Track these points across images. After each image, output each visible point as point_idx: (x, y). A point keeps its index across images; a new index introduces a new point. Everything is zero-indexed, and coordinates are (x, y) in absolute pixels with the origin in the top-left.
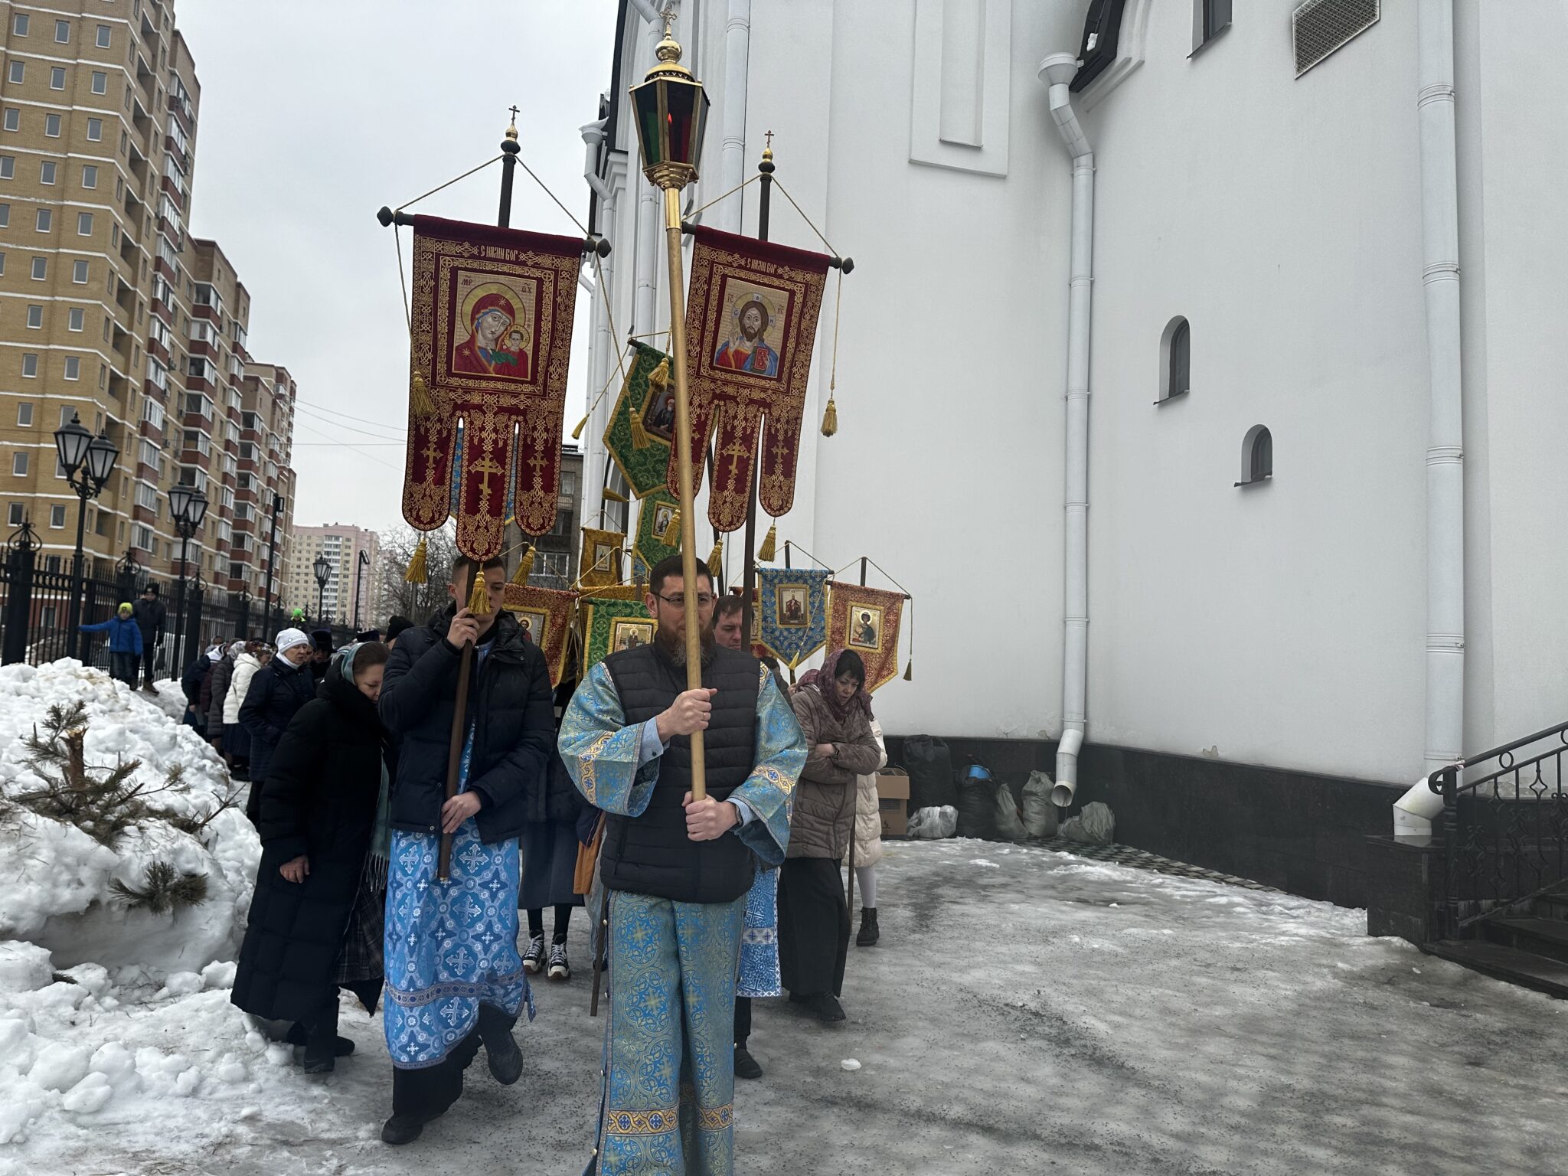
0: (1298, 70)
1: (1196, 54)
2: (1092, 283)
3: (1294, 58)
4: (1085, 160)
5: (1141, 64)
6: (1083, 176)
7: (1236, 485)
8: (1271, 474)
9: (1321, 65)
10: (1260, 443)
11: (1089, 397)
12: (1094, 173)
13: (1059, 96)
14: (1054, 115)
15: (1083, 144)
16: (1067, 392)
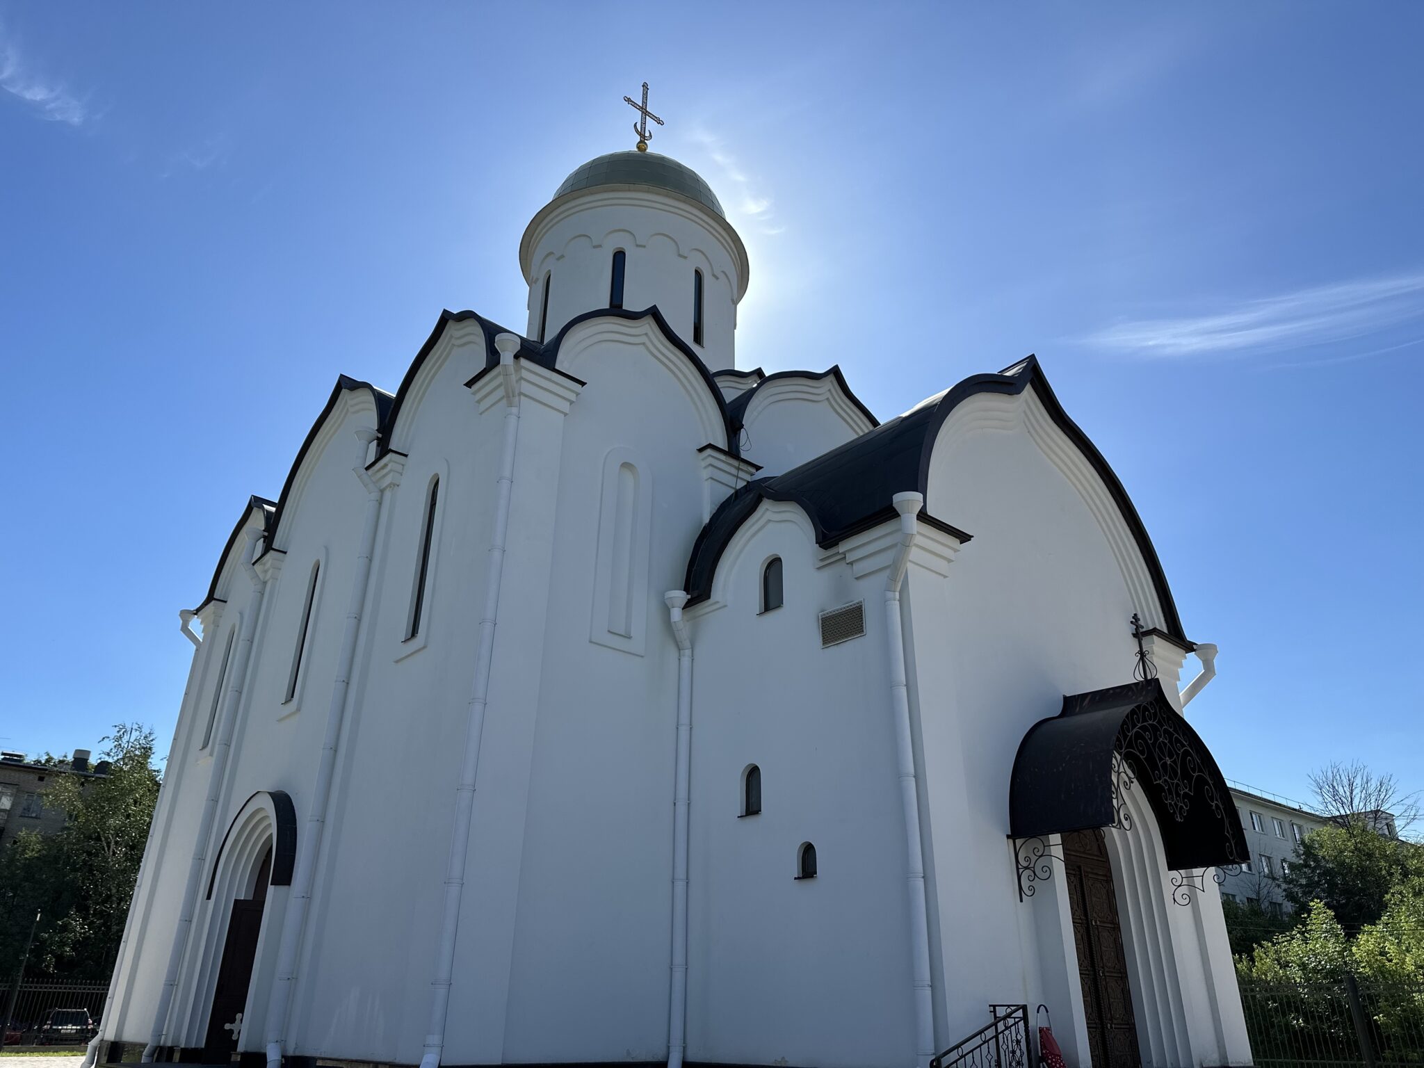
0: (823, 644)
1: (761, 614)
2: (691, 729)
3: (821, 638)
4: (688, 652)
5: (724, 606)
6: (686, 661)
7: (795, 879)
8: (816, 874)
9: (836, 647)
10: (808, 852)
11: (690, 805)
12: (693, 660)
13: (676, 614)
14: (673, 624)
15: (686, 642)
16: (675, 799)
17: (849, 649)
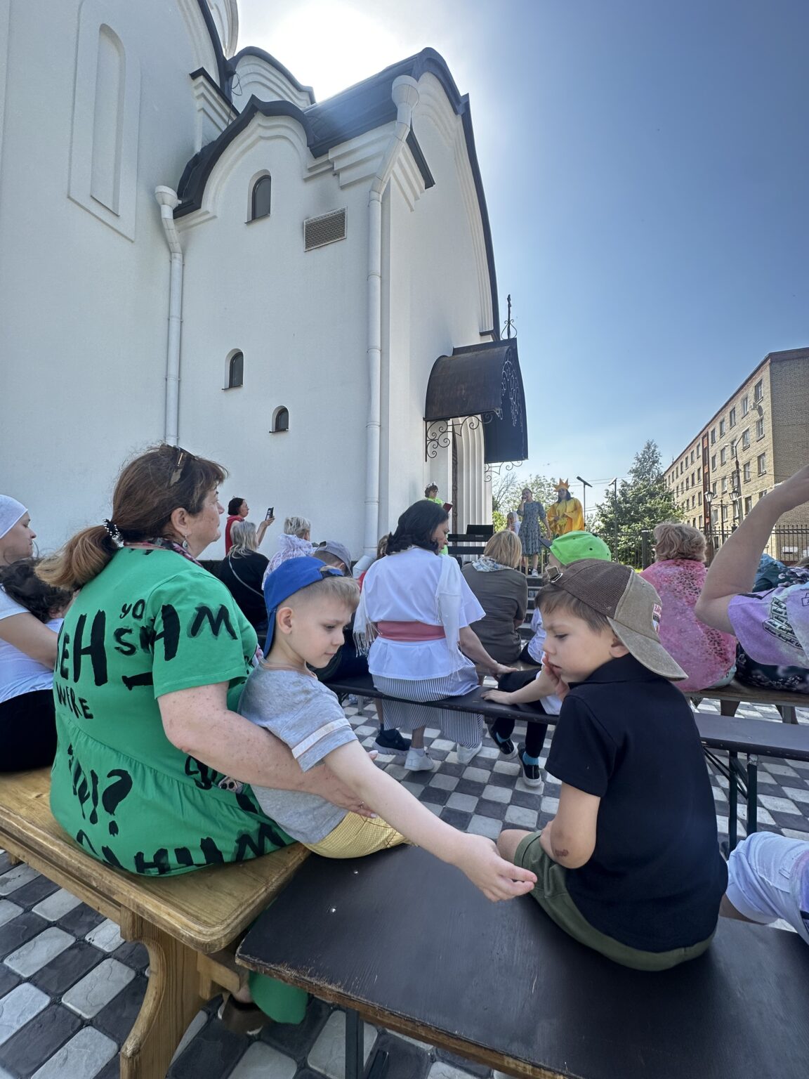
0: (306, 248)
1: (248, 223)
2: (181, 322)
3: (305, 243)
4: (179, 256)
5: (215, 217)
6: (177, 264)
7: (270, 432)
8: (288, 428)
9: (317, 250)
10: (282, 415)
11: (179, 381)
12: (184, 266)
13: (167, 214)
14: (163, 220)
15: (177, 247)
16: (167, 376)
17: (330, 252)
